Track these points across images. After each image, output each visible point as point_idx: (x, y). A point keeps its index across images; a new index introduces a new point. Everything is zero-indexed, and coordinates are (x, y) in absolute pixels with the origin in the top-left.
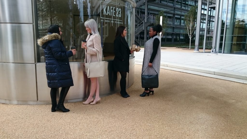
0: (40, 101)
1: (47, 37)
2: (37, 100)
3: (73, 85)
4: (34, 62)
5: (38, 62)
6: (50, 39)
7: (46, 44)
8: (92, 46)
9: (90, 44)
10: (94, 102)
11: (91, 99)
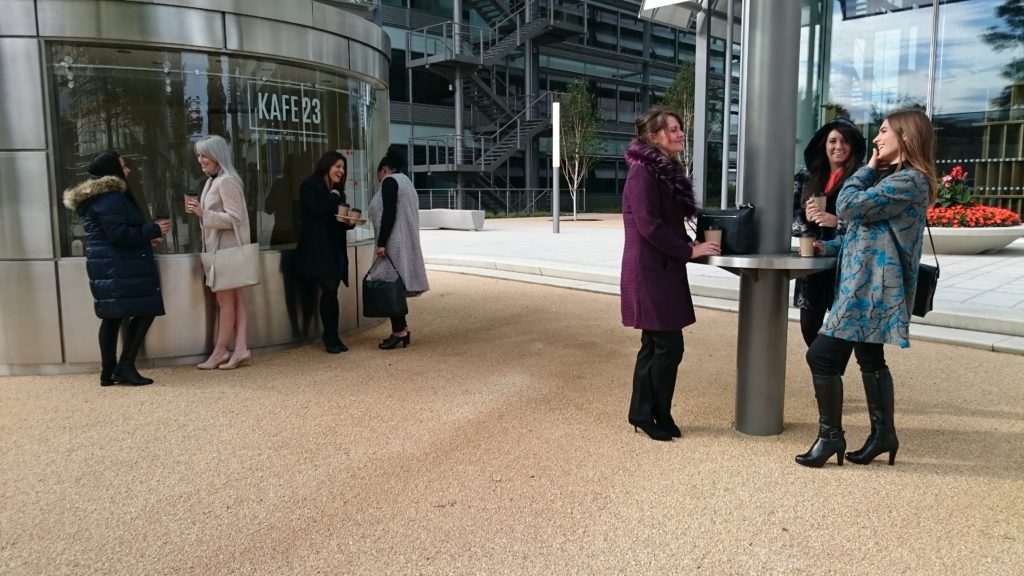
0: (71, 364)
1: (87, 187)
2: (64, 361)
3: (164, 314)
4: (51, 256)
5: (63, 255)
6: (96, 192)
7: (85, 205)
8: (218, 206)
9: (212, 203)
10: (231, 363)
11: (223, 354)
